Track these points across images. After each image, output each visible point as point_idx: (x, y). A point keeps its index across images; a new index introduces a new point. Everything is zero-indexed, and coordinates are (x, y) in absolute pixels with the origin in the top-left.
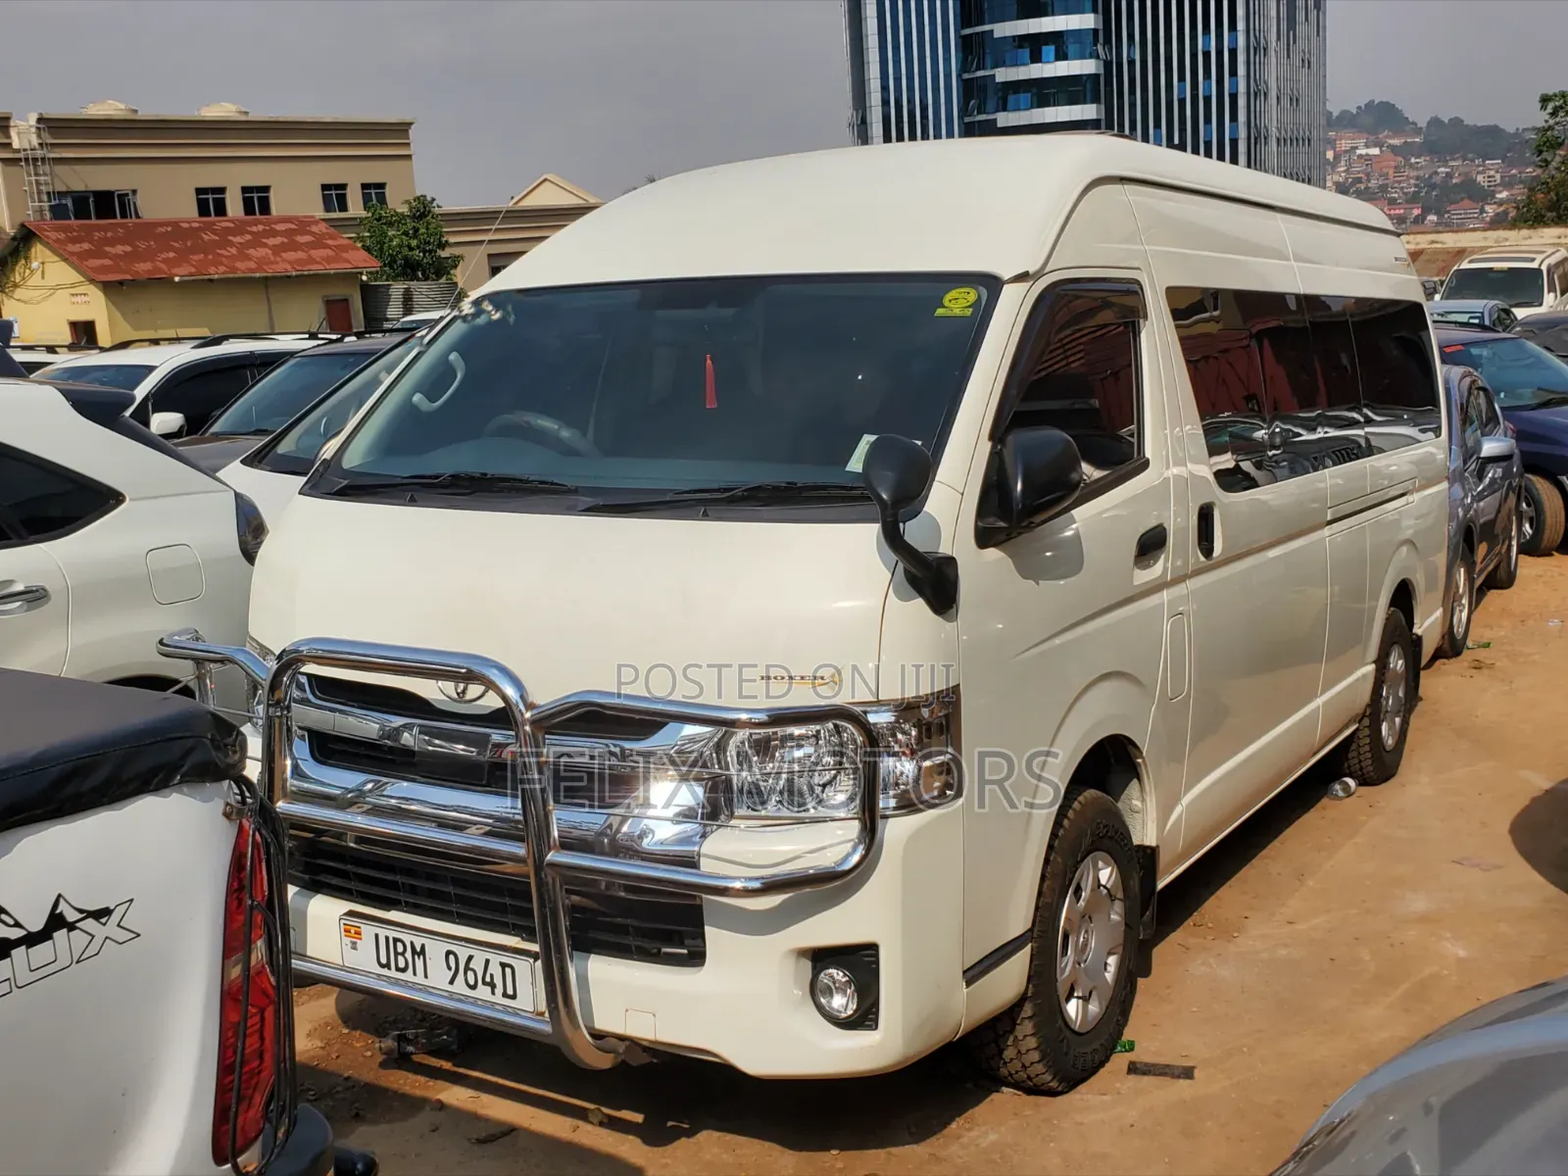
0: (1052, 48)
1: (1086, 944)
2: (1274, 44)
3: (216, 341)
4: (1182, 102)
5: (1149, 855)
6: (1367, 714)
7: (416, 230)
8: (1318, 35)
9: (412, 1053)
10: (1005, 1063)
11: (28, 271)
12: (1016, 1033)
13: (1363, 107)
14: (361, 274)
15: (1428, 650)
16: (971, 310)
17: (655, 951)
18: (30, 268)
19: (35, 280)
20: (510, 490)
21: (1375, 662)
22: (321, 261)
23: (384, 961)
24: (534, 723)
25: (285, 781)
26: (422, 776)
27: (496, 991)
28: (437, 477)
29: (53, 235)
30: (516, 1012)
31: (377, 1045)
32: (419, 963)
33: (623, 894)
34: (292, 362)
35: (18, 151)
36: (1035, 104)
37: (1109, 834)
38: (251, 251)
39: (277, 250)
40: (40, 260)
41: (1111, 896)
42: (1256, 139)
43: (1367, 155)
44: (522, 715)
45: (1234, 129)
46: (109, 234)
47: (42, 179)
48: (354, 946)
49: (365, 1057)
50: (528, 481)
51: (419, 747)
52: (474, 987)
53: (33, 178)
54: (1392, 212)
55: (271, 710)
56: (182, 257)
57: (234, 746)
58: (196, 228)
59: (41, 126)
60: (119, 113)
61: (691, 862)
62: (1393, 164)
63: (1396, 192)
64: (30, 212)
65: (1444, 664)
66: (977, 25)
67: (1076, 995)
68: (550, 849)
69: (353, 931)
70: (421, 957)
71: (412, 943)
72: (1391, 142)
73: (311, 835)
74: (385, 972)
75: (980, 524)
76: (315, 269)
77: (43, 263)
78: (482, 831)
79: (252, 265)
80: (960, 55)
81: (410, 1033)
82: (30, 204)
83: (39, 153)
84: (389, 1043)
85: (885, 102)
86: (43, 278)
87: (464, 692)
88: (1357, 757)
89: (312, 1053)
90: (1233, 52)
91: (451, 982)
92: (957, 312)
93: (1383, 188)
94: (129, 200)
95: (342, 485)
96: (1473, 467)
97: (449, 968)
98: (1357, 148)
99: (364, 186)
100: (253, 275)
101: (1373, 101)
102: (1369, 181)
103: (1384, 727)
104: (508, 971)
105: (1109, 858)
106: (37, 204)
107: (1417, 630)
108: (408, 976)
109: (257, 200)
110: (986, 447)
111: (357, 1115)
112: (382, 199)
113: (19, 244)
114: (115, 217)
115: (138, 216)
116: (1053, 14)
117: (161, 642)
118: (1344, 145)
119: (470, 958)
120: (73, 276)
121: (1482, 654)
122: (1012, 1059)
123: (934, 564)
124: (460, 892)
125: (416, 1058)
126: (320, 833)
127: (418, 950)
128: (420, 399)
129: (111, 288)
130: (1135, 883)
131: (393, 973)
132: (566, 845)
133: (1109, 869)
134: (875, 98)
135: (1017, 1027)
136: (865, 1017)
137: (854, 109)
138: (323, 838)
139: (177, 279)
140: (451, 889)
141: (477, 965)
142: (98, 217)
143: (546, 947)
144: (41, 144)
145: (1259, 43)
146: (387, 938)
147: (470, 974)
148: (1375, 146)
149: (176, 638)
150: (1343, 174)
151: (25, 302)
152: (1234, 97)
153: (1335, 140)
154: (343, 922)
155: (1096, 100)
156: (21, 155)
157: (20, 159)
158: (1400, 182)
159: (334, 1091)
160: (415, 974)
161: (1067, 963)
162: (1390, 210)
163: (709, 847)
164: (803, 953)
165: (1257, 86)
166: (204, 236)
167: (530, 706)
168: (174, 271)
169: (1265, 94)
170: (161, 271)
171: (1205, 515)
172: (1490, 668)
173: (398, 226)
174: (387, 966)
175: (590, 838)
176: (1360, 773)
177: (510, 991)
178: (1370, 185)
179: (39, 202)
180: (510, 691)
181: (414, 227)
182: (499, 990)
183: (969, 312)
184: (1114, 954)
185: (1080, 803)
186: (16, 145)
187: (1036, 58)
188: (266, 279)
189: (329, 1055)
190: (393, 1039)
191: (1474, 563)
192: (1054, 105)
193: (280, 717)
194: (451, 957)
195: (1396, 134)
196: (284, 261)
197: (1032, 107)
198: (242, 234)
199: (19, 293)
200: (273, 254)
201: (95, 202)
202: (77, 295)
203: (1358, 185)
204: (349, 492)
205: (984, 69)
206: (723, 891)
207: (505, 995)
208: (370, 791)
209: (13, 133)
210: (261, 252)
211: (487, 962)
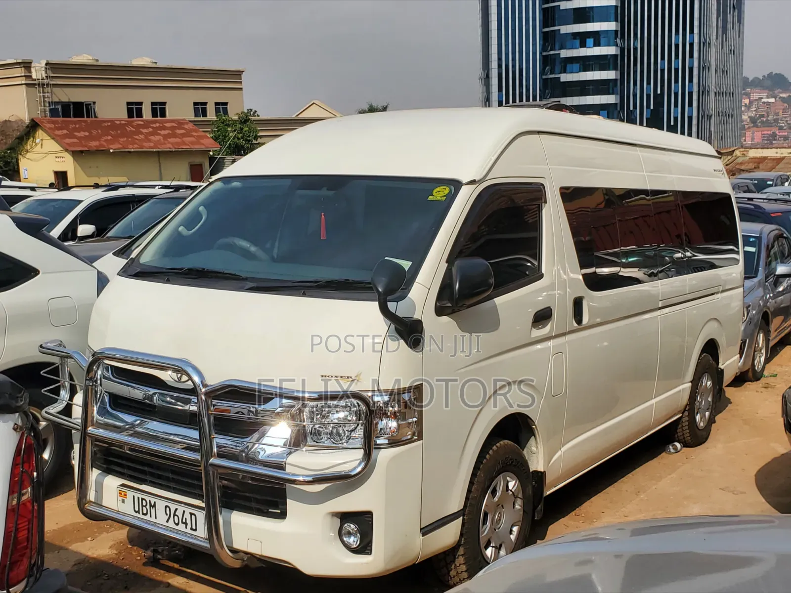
0: (592, 40)
1: (499, 519)
2: (714, 41)
3: (116, 188)
4: (663, 71)
5: (540, 477)
6: (687, 409)
7: (242, 129)
8: (739, 36)
9: (160, 559)
10: (451, 578)
11: (34, 144)
12: (456, 563)
13: (766, 76)
14: (210, 151)
15: (728, 377)
16: (445, 197)
17: (266, 511)
18: (35, 142)
19: (38, 148)
20: (217, 277)
21: (691, 382)
22: (189, 143)
23: (137, 509)
24: (206, 394)
25: (93, 417)
26: (160, 419)
27: (188, 526)
28: (181, 269)
29: (48, 125)
30: (196, 538)
31: (143, 554)
32: (153, 511)
33: (250, 482)
34: (152, 201)
35: (35, 80)
36: (582, 70)
37: (514, 463)
38: (152, 138)
39: (166, 137)
40: (41, 138)
41: (514, 495)
42: (703, 92)
43: (768, 102)
44: (201, 389)
45: (691, 87)
46: (77, 126)
47: (46, 95)
48: (123, 501)
49: (137, 559)
50: (224, 273)
51: (158, 404)
52: (177, 524)
53: (42, 94)
54: (781, 134)
55: (87, 382)
56: (115, 139)
57: (22, 397)
58: (123, 124)
59: (47, 67)
60: (89, 61)
61: (281, 467)
62: (782, 107)
63: (783, 123)
64: (39, 112)
65: (750, 385)
66: (552, 26)
67: (491, 545)
68: (212, 457)
69: (123, 494)
70: (154, 508)
71: (150, 501)
72: (781, 95)
73: (107, 445)
74: (137, 515)
75: (438, 304)
76: (185, 148)
77: (42, 140)
78: (182, 447)
79: (152, 144)
80: (542, 42)
81: (160, 549)
82: (40, 108)
83: (46, 81)
84: (149, 553)
85: (500, 66)
86: (42, 148)
87: (181, 377)
88: (682, 432)
89: (111, 556)
90: (691, 45)
91: (167, 521)
92: (438, 198)
93: (776, 121)
94: (91, 107)
95: (137, 271)
96: (772, 279)
97: (167, 515)
98: (762, 98)
99: (217, 104)
100: (152, 150)
101: (772, 73)
102: (768, 116)
103: (698, 418)
104: (193, 517)
105: (513, 475)
106: (43, 108)
107: (721, 366)
108: (147, 517)
109: (159, 109)
110: (444, 266)
111: (126, 588)
112: (226, 112)
113: (30, 129)
114: (84, 117)
115: (96, 117)
116: (593, 22)
117: (41, 346)
118: (755, 96)
119: (176, 509)
120: (57, 147)
121: (771, 380)
122: (454, 576)
123: (409, 323)
124: (174, 477)
125: (162, 562)
126: (111, 444)
127: (153, 504)
128: (182, 229)
129: (77, 155)
130: (530, 491)
131: (141, 516)
132: (220, 456)
133: (514, 482)
134: (494, 65)
135: (456, 559)
136: (364, 548)
137: (483, 70)
138: (113, 447)
139: (111, 151)
140: (171, 476)
141: (179, 513)
142: (75, 117)
143: (208, 505)
144: (47, 77)
145: (706, 40)
146: (138, 498)
147: (176, 517)
148: (772, 97)
149: (49, 344)
150: (754, 112)
151: (31, 160)
152: (691, 70)
153: (750, 93)
154: (118, 489)
155: (615, 69)
156: (37, 82)
157: (35, 84)
158: (785, 117)
159: (118, 575)
160: (151, 516)
161: (486, 529)
162: (779, 132)
163: (291, 459)
164: (336, 515)
165: (704, 64)
166: (127, 128)
167: (205, 386)
168: (111, 146)
169: (708, 68)
170: (104, 146)
171: (578, 303)
172: (773, 388)
173: (232, 126)
174: (138, 512)
175: (236, 453)
176: (683, 440)
177: (194, 527)
178: (769, 119)
179: (44, 107)
180: (196, 379)
181: (241, 127)
182: (189, 526)
183: (444, 199)
184: (516, 526)
185: (497, 447)
186: (34, 77)
187: (583, 45)
188: (158, 152)
189: (119, 558)
190: (151, 551)
191: (769, 331)
192: (592, 71)
193: (92, 386)
194: (168, 509)
195: (784, 91)
196: (169, 143)
197: (580, 71)
198: (147, 128)
199: (28, 155)
200: (163, 139)
201: (73, 108)
202: (59, 157)
203: (762, 119)
204: (140, 275)
205: (554, 50)
206: (294, 482)
207: (192, 529)
208: (138, 425)
209: (33, 70)
210: (157, 138)
211: (184, 512)
